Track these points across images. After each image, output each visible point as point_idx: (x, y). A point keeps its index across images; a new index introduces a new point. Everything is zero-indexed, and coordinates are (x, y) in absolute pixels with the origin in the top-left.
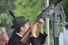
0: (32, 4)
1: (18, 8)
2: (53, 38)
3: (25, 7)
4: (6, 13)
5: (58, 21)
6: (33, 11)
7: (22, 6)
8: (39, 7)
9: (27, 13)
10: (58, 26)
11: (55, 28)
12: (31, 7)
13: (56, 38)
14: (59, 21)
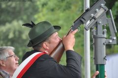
0: (66, 6)
1: (42, 11)
2: (95, 66)
3: (53, 10)
4: (22, 19)
5: (103, 36)
6: (68, 17)
7: (47, 9)
8: (79, 10)
9: (58, 20)
10: (104, 44)
11: (99, 48)
12: (64, 10)
13: (100, 65)
14: (105, 36)
